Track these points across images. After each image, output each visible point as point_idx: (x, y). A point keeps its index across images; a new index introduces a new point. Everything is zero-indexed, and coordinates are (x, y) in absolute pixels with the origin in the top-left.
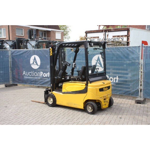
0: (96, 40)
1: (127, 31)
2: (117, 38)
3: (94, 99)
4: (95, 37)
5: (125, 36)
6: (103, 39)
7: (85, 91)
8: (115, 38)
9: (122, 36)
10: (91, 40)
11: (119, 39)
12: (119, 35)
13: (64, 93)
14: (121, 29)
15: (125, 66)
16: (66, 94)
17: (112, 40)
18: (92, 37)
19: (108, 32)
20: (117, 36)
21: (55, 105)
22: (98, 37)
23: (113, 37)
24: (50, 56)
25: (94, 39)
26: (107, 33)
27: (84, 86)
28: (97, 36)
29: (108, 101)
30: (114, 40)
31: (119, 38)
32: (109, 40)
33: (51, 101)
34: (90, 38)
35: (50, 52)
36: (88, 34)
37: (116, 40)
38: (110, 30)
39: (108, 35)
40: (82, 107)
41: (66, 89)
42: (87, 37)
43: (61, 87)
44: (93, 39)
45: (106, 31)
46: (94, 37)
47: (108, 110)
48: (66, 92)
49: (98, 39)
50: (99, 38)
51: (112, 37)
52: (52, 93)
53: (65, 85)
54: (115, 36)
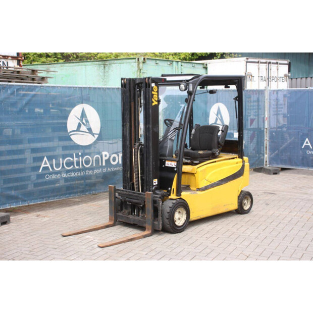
5: (13, 58)
9: (4, 57)
13: (206, 188)
16: (211, 188)
27: (240, 162)
41: (207, 179)
48: (209, 185)
52: (181, 198)
53: (205, 170)
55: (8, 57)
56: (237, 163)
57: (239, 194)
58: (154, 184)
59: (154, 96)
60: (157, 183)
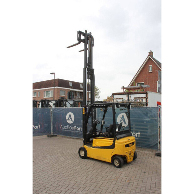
0: (121, 101)
1: (145, 94)
3: (120, 154)
5: (144, 98)
6: (126, 100)
7: (113, 147)
9: (142, 98)
11: (139, 100)
12: (139, 97)
13: (94, 147)
14: (141, 93)
15: (145, 122)
16: (96, 148)
17: (134, 101)
21: (86, 157)
22: (123, 98)
23: (135, 98)
24: (83, 115)
25: (119, 100)
26: (129, 95)
27: (112, 142)
28: (121, 98)
29: (133, 156)
31: (139, 99)
32: (131, 101)
33: (83, 154)
34: (116, 99)
35: (83, 111)
36: (114, 96)
37: (137, 101)
38: (132, 92)
39: (130, 97)
41: (96, 144)
42: (114, 98)
43: (92, 142)
45: (128, 94)
46: (119, 98)
47: (133, 163)
50: (124, 99)
52: (84, 147)
53: (95, 140)
54: (136, 98)
56: (110, 142)
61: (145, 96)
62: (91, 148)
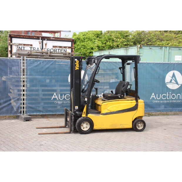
0: (28, 48)
1: (71, 43)
2: (59, 49)
4: (26, 45)
5: (69, 47)
6: (38, 48)
8: (56, 49)
9: (65, 47)
10: (19, 47)
11: (61, 51)
12: (61, 46)
14: (63, 39)
16: (110, 114)
17: (52, 50)
18: (21, 43)
19: (47, 40)
20: (59, 46)
22: (31, 45)
23: (54, 47)
25: (24, 47)
26: (45, 42)
28: (29, 44)
30: (55, 51)
31: (61, 49)
32: (48, 50)
34: (17, 45)
35: (75, 65)
36: (13, 39)
37: (58, 51)
38: (49, 37)
39: (46, 44)
40: (130, 126)
41: (108, 109)
42: (13, 43)
44: (22, 46)
45: (43, 38)
46: (24, 45)
48: (109, 113)
49: (31, 48)
50: (33, 46)
51: (52, 48)
52: (87, 117)
53: (107, 104)
54: (56, 47)
55: (67, 47)
57: (133, 119)
58: (76, 108)
59: (76, 65)
60: (77, 108)
61: (70, 46)
62: (101, 116)
